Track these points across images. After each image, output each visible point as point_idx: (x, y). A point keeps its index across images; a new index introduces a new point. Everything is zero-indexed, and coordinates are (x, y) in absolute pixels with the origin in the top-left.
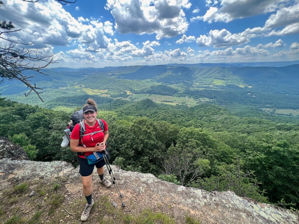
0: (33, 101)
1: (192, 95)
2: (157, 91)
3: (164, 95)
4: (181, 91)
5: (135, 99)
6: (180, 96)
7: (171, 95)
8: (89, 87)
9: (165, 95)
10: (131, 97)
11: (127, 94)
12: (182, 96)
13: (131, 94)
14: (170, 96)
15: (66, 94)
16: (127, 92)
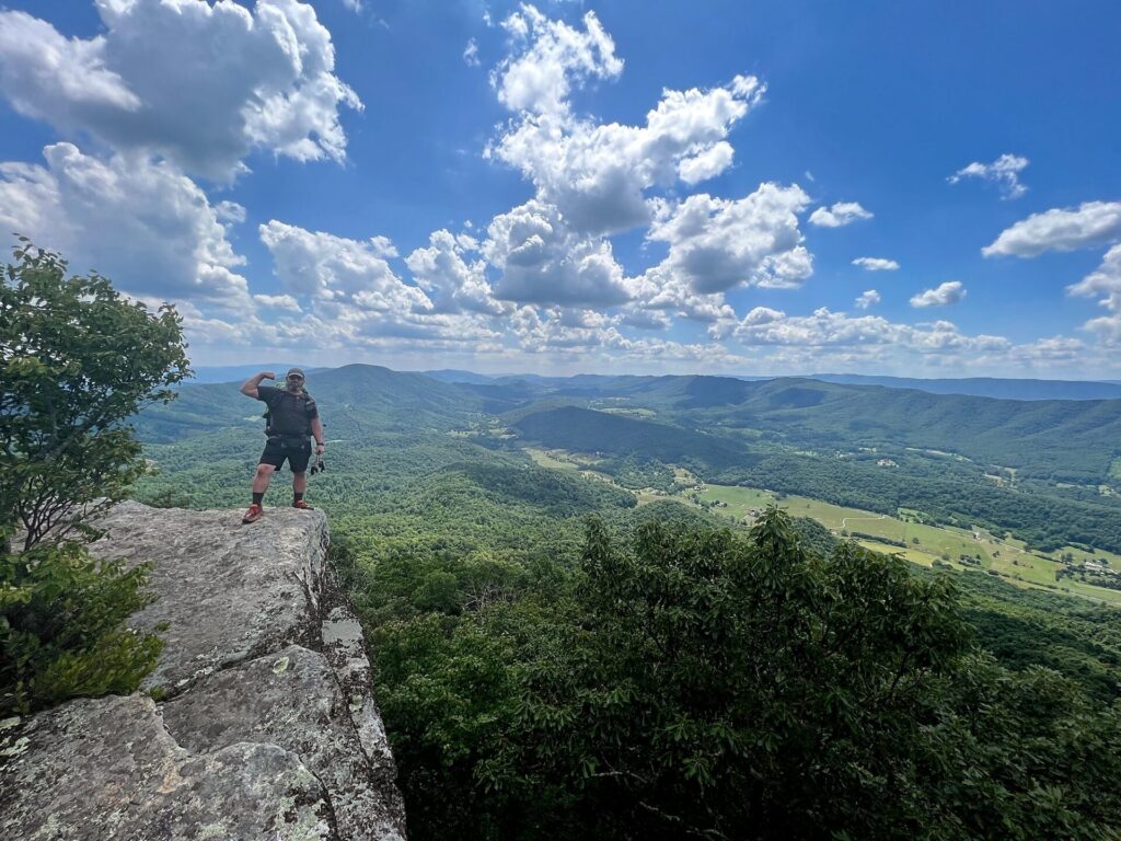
0: (387, 468)
1: (1005, 524)
2: (812, 484)
3: (847, 504)
4: (935, 495)
5: (713, 505)
6: (940, 521)
7: (885, 512)
8: (538, 439)
9: (853, 506)
10: (694, 496)
11: (675, 479)
12: (950, 524)
13: (694, 482)
14: (877, 511)
15: (474, 455)
16: (677, 472)
